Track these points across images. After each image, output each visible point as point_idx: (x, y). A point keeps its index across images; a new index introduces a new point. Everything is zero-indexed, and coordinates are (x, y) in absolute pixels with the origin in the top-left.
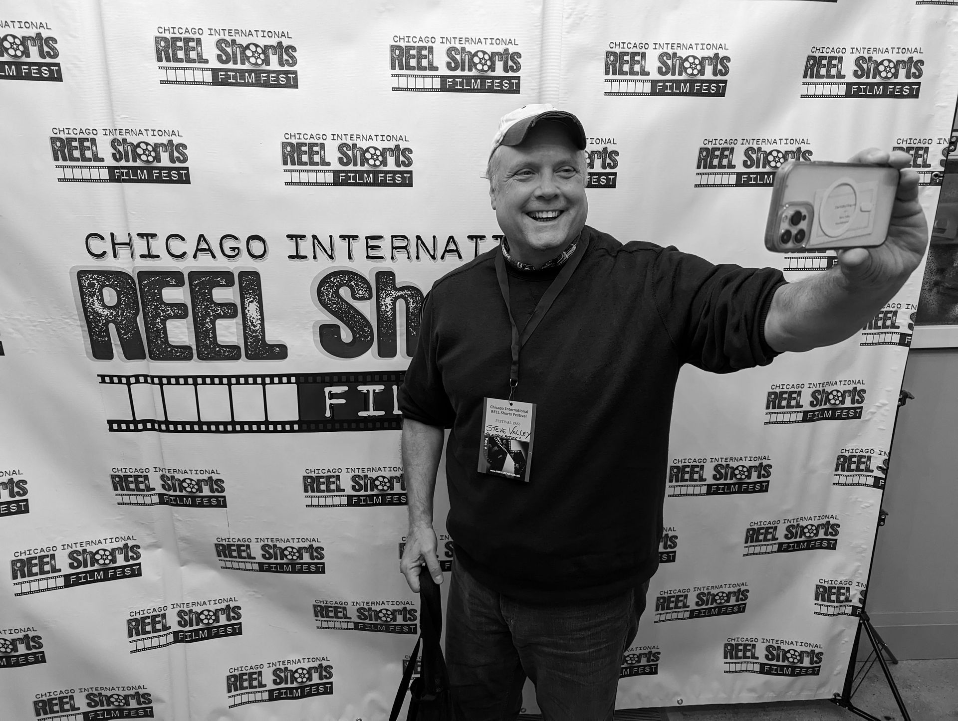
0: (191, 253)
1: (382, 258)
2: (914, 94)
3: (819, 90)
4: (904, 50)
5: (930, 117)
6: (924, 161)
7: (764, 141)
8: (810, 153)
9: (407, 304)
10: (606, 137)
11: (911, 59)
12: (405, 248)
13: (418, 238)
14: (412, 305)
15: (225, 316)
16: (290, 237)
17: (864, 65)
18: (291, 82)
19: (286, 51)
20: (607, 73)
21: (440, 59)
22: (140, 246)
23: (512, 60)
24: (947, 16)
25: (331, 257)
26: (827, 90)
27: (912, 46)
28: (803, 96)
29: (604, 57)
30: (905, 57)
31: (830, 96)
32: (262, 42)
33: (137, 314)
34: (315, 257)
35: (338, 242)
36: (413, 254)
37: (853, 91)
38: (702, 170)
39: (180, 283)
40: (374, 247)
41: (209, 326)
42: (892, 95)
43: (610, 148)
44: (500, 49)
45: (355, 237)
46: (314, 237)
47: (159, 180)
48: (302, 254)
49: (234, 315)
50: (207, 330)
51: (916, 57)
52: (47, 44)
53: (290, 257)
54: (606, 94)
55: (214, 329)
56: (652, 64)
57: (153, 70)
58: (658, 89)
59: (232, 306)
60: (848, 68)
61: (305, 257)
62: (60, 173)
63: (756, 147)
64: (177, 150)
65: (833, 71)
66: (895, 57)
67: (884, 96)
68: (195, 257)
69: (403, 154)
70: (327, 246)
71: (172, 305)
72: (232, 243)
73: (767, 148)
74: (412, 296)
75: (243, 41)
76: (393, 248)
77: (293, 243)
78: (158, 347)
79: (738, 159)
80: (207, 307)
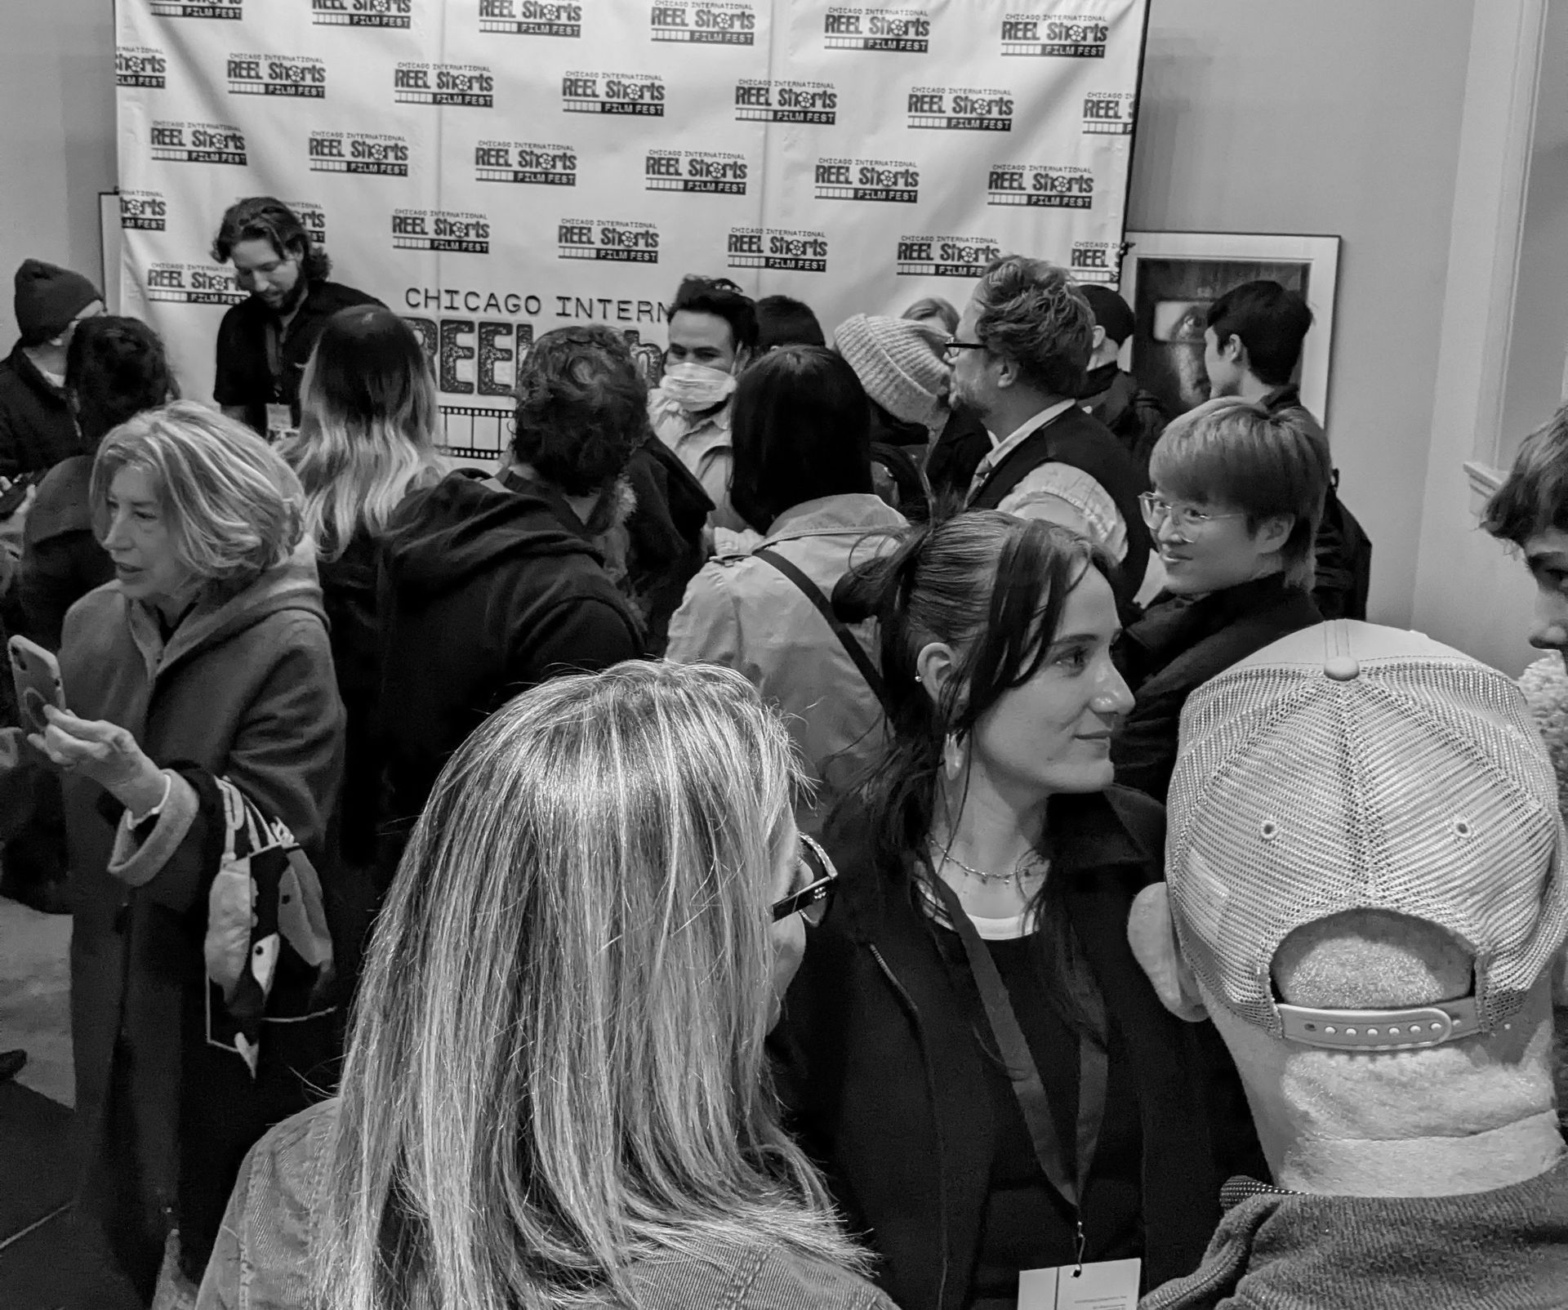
0: (482, 306)
1: (629, 319)
2: (1087, 205)
3: (1004, 199)
4: (1076, 170)
5: (1103, 226)
6: (1103, 262)
7: (958, 239)
8: (998, 250)
9: (649, 358)
10: (817, 231)
11: (1082, 177)
12: (649, 312)
13: (660, 304)
14: (652, 360)
15: (503, 359)
16: (559, 298)
17: (1042, 180)
18: (571, 181)
19: (568, 160)
20: (817, 181)
21: (684, 167)
22: (445, 300)
23: (739, 169)
24: (1111, 143)
25: (590, 316)
26: (1010, 199)
27: (1082, 166)
28: (990, 204)
29: (814, 169)
30: (1077, 175)
31: (1013, 204)
32: (552, 152)
33: (435, 353)
34: (577, 315)
35: (596, 304)
36: (655, 317)
37: (1032, 202)
38: (902, 261)
39: (471, 330)
40: (623, 310)
41: (489, 366)
42: (1067, 205)
43: (820, 240)
44: (731, 161)
45: (609, 301)
46: (578, 300)
47: (466, 250)
48: (567, 312)
49: (509, 359)
50: (487, 371)
51: (1086, 175)
52: (400, 151)
53: (558, 314)
54: (817, 197)
55: (492, 369)
56: (854, 175)
57: (472, 170)
58: (859, 196)
59: (509, 351)
60: (1028, 182)
61: (569, 315)
62: (395, 242)
63: (950, 243)
64: (482, 229)
65: (1015, 184)
66: (1068, 175)
67: (1061, 205)
68: (485, 310)
69: (650, 237)
70: (587, 307)
71: (463, 348)
72: (515, 301)
73: (961, 245)
74: (653, 352)
75: (538, 151)
76: (640, 311)
77: (560, 304)
78: (448, 381)
79: (936, 252)
80: (489, 351)
